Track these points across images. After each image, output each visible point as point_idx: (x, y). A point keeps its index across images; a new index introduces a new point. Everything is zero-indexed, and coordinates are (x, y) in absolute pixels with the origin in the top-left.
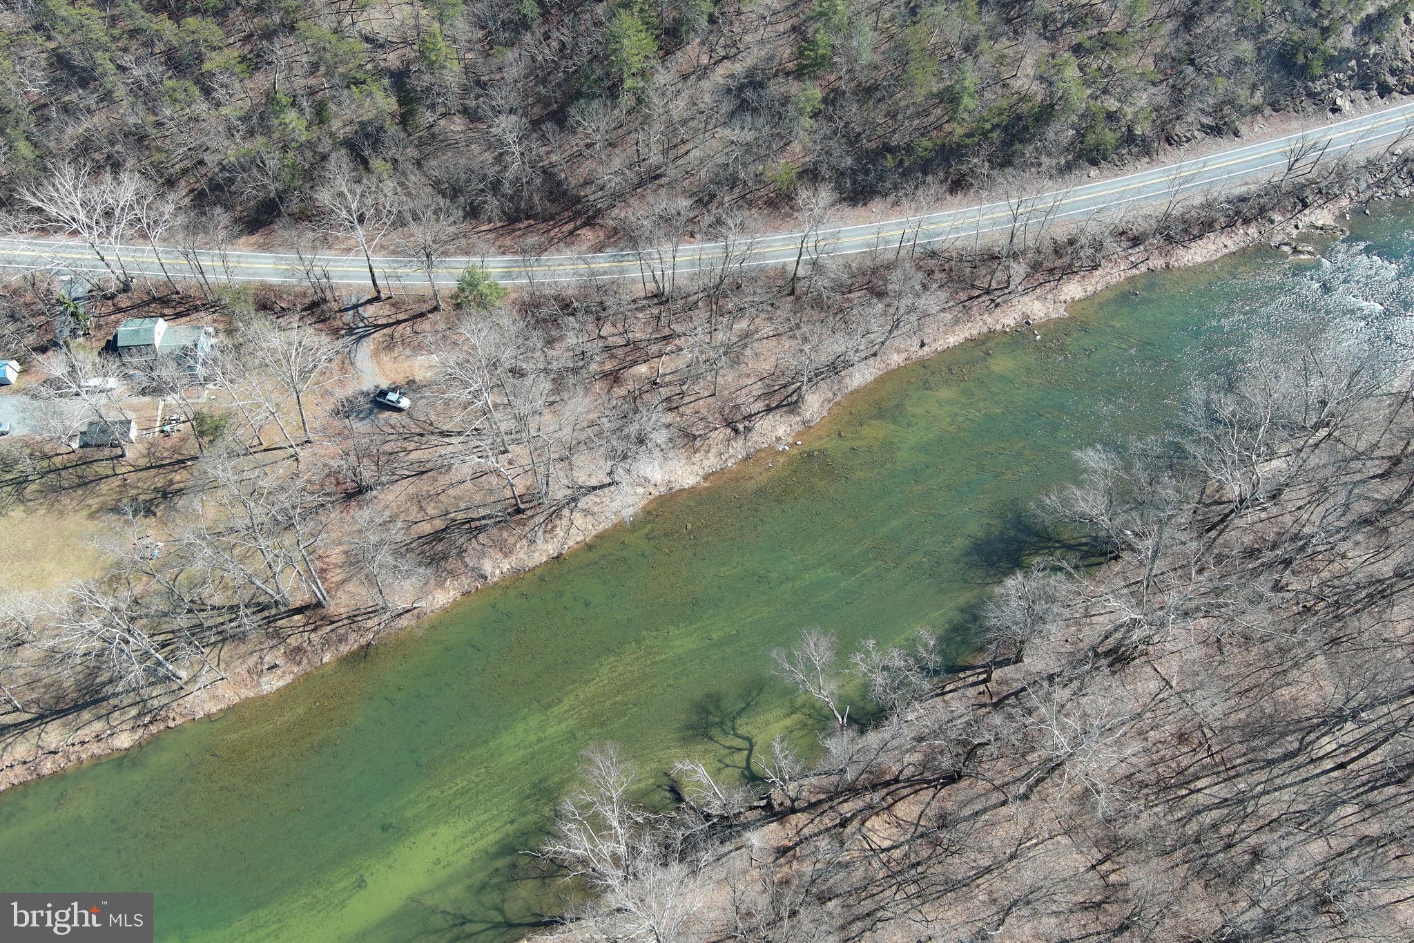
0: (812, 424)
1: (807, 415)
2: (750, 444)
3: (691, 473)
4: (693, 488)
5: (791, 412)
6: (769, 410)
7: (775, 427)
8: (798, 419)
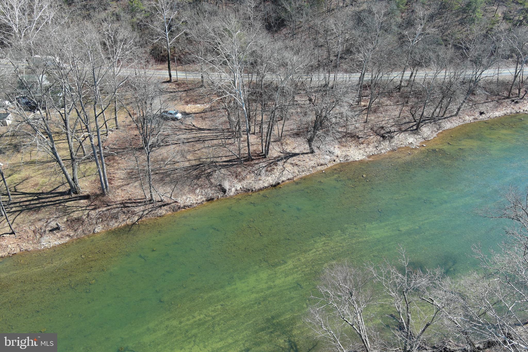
0: (429, 139)
1: (425, 135)
2: (393, 144)
3: (360, 154)
4: (361, 160)
5: (415, 134)
6: (401, 131)
7: (407, 138)
8: (420, 137)
